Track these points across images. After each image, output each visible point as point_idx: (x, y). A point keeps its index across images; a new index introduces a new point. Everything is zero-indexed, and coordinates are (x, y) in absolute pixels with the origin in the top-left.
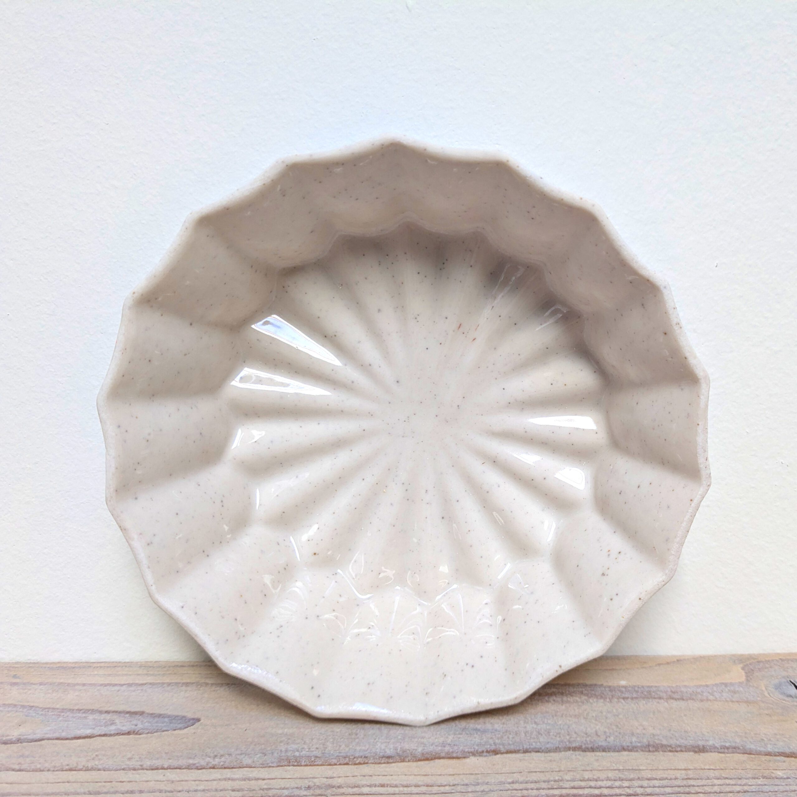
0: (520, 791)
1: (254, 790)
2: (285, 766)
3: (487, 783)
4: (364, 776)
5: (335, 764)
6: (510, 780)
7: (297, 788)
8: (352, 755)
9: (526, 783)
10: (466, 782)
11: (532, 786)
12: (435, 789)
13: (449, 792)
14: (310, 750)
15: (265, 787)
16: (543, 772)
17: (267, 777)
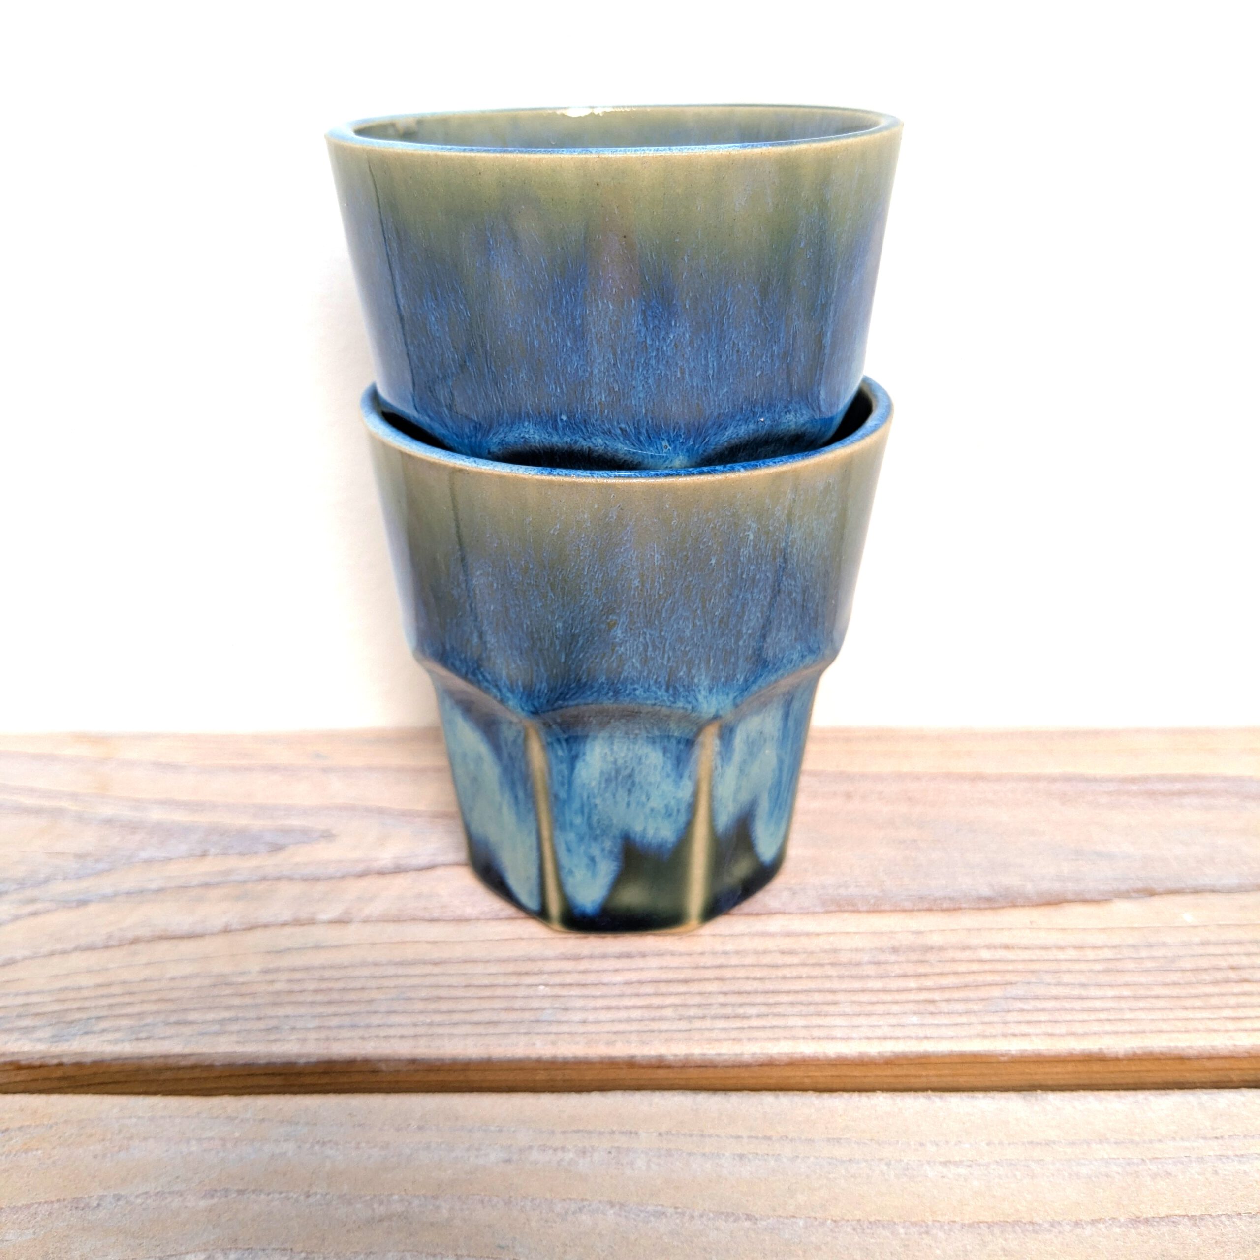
0: (1220, 958)
1: (812, 953)
2: (835, 912)
3: (1165, 945)
4: (969, 930)
5: (912, 911)
6: (1197, 939)
7: (876, 949)
8: (929, 895)
9: (1224, 943)
10: (1130, 941)
11: (1234, 949)
12: (1090, 954)
13: (1113, 957)
14: (859, 884)
15: (827, 947)
16: (1239, 926)
17: (818, 929)
